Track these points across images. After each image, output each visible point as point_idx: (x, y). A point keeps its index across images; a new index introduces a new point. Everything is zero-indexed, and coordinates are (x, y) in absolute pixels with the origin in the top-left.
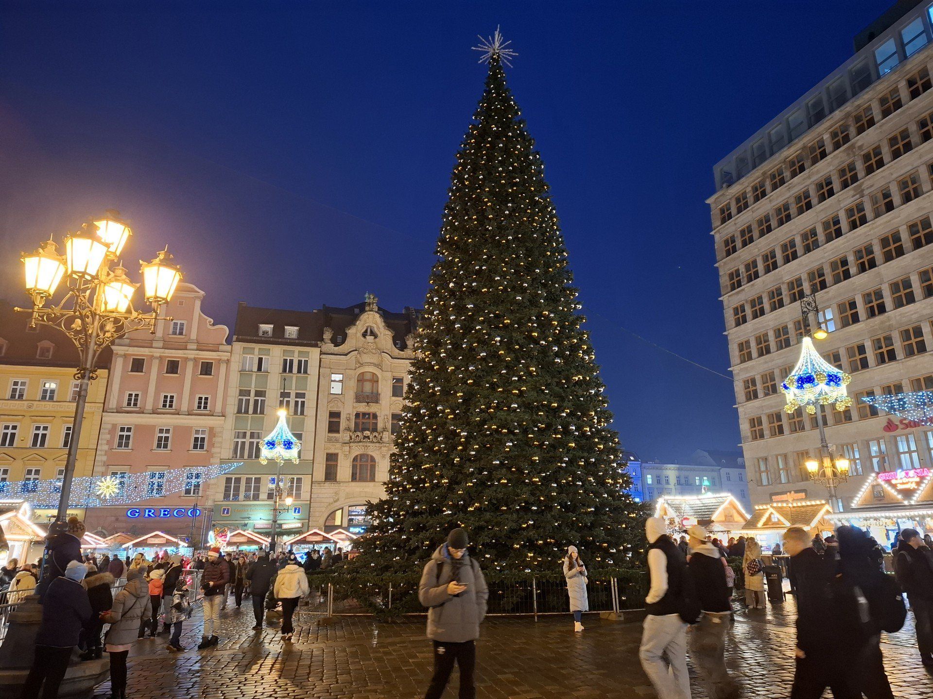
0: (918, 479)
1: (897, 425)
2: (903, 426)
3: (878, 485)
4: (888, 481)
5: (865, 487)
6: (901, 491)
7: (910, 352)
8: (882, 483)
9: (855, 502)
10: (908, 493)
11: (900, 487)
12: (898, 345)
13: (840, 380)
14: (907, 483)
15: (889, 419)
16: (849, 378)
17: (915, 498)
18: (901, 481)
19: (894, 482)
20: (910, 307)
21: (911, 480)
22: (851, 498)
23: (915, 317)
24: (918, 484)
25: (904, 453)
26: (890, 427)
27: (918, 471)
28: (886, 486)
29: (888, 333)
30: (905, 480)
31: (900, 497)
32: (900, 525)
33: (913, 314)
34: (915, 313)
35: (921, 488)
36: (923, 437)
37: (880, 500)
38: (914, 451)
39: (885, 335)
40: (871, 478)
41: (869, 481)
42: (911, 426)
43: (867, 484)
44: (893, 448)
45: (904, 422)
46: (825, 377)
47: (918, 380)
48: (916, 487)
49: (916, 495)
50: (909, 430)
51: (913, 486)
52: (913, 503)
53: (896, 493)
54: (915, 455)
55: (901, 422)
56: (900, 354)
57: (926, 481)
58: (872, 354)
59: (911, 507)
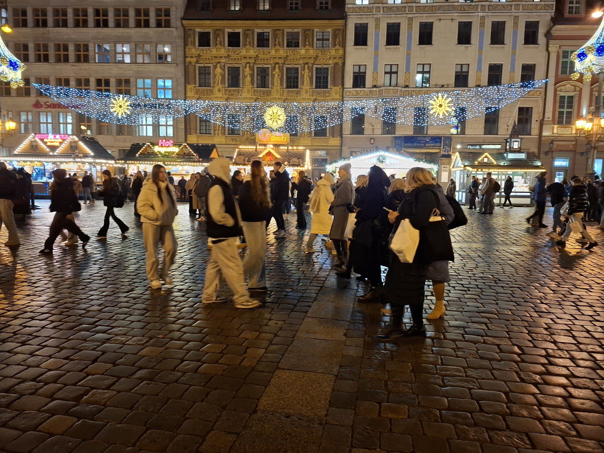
0: (61, 141)
1: (42, 105)
2: (46, 106)
3: (35, 141)
4: (42, 140)
5: (25, 141)
6: (49, 147)
7: (58, 60)
8: (38, 140)
9: (17, 150)
10: (53, 148)
11: (49, 144)
12: (52, 53)
13: (18, 67)
14: (54, 142)
15: (38, 100)
16: (24, 67)
17: (57, 151)
18: (50, 141)
19: (45, 140)
20: (64, 29)
21: (56, 140)
22: (15, 148)
23: (65, 37)
24: (61, 143)
25: (43, 123)
26: (37, 105)
27: (62, 136)
28: (40, 142)
29: (46, 42)
30: (53, 140)
31: (48, 150)
32: (46, 166)
33: (65, 35)
34: (66, 35)
35: (62, 146)
36: (57, 115)
37: (34, 151)
38: (50, 123)
39: (44, 42)
40: (31, 137)
41: (29, 138)
42: (51, 107)
43: (27, 140)
44: (37, 119)
45: (47, 104)
46: (8, 62)
47: (60, 79)
48: (59, 145)
49: (58, 149)
50: (49, 109)
51: (57, 144)
52: (55, 154)
53: (46, 147)
54: (50, 126)
55: (45, 103)
56: (52, 58)
57: (65, 142)
58: (33, 53)
59: (54, 156)
